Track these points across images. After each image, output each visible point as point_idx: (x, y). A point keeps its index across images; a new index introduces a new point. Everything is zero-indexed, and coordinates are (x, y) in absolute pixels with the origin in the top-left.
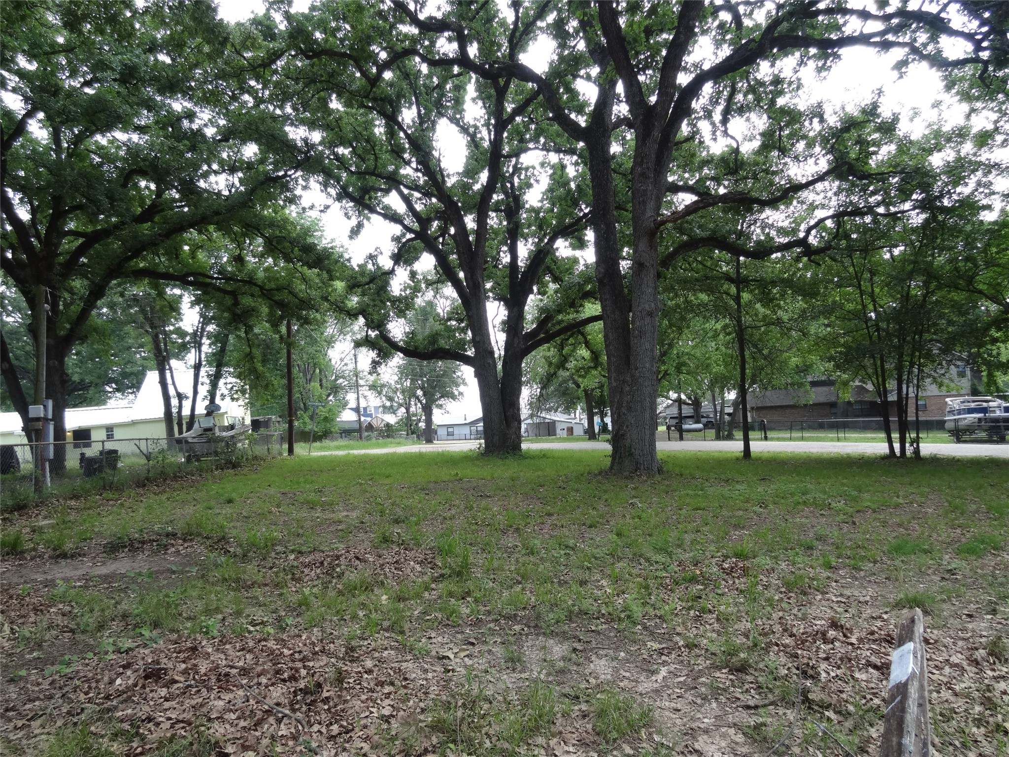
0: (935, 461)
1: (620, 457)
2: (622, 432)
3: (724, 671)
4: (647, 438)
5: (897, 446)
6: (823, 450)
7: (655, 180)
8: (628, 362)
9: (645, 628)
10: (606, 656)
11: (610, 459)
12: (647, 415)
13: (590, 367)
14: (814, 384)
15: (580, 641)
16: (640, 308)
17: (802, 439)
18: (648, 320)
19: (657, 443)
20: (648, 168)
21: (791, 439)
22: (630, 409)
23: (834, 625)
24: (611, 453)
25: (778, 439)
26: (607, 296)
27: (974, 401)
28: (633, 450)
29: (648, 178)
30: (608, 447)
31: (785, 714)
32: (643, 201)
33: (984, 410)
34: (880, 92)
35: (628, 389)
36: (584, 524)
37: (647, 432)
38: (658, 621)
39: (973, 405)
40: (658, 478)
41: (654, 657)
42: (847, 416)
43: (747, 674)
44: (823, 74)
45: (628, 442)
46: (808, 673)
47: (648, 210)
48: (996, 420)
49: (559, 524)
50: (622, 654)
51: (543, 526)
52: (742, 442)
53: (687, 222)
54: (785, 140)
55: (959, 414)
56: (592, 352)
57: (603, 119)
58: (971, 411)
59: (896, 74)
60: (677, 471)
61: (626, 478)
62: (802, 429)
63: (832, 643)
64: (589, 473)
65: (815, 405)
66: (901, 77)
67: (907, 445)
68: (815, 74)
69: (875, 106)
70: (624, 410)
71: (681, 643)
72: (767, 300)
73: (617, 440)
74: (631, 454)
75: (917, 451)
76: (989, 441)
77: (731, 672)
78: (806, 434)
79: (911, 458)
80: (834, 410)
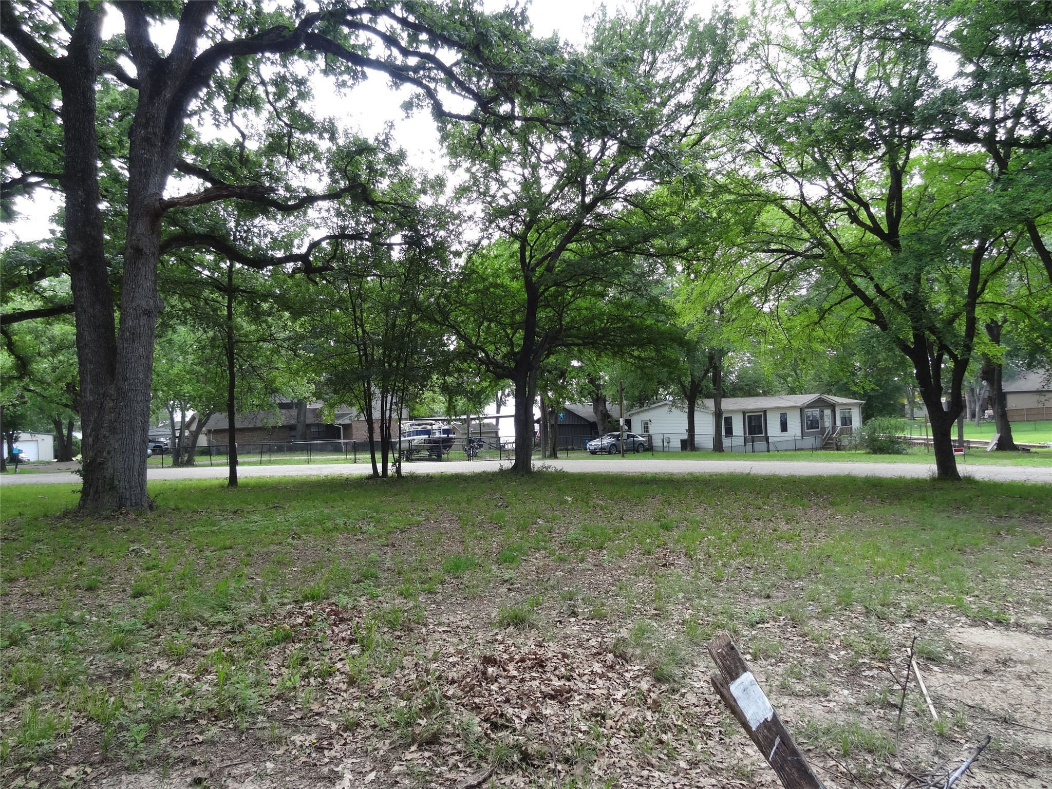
0: (414, 478)
1: (96, 492)
2: (99, 460)
3: (413, 748)
4: (136, 466)
5: (379, 466)
6: (300, 474)
7: (162, 151)
8: (111, 370)
9: (270, 717)
10: (248, 775)
11: (79, 495)
12: (138, 438)
13: (13, 378)
14: (282, 406)
15: (194, 763)
16: (134, 305)
17: (270, 462)
18: (143, 320)
19: (148, 471)
20: (155, 134)
21: (261, 463)
22: (113, 430)
23: (489, 661)
24: (80, 487)
25: (249, 464)
26: (84, 284)
27: (419, 425)
28: (116, 482)
29: (153, 145)
30: (77, 480)
31: (512, 782)
32: (146, 172)
33: (428, 432)
34: (392, 126)
35: (111, 404)
36: (77, 587)
37: (137, 459)
38: (279, 702)
39: (420, 428)
40: (150, 515)
41: (314, 755)
42: (305, 439)
43: (441, 744)
44: (343, 90)
45: (108, 473)
46: (497, 723)
47: (151, 186)
48: (437, 441)
49: (36, 592)
50: (270, 765)
51: (7, 599)
52: (228, 468)
53: (182, 212)
54: (294, 147)
55: (409, 436)
56: (18, 357)
57: (86, 56)
58: (418, 433)
59: (403, 114)
60: (172, 505)
61: (107, 518)
62: (262, 453)
63: (496, 681)
64: (45, 516)
65: (283, 427)
66: (408, 117)
67: (390, 465)
68: (334, 88)
69: (387, 136)
70: (104, 432)
71: (334, 727)
72: (256, 315)
73: (89, 471)
74: (113, 488)
75: (399, 470)
76: (429, 459)
77: (420, 748)
78: (274, 458)
79: (392, 477)
80: (293, 433)
